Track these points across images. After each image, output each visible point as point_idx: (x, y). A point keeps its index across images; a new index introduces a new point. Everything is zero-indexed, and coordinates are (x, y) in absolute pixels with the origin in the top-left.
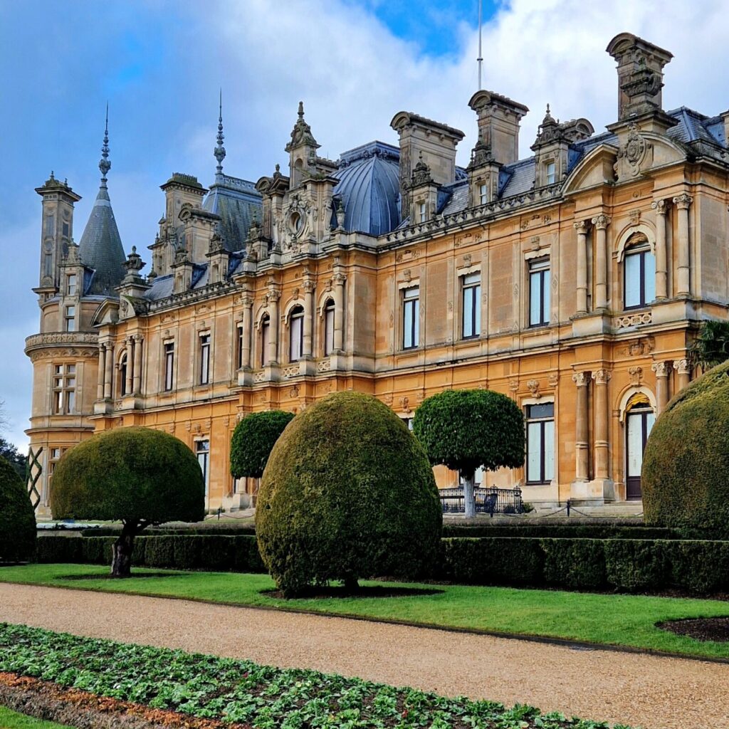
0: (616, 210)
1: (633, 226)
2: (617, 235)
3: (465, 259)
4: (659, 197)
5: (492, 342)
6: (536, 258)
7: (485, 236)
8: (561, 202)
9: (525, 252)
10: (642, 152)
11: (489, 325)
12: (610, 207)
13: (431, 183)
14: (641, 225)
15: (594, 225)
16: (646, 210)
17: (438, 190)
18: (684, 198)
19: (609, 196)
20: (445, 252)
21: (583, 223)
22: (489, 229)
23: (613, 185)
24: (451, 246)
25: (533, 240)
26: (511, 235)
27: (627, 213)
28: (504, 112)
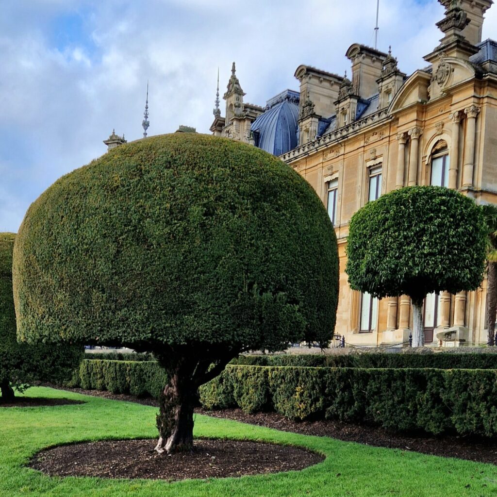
0: (427, 123)
1: (438, 135)
2: (427, 142)
3: (329, 169)
4: (455, 110)
5: (342, 230)
6: (374, 165)
7: (342, 151)
8: (390, 120)
9: (367, 161)
10: (447, 75)
11: (342, 218)
12: (422, 122)
13: (313, 115)
14: (443, 134)
15: (410, 136)
16: (447, 122)
17: (319, 120)
18: (472, 108)
19: (423, 113)
20: (317, 165)
21: (402, 135)
22: (345, 146)
23: (425, 103)
24: (321, 160)
25: (371, 152)
26: (358, 149)
27: (434, 125)
28: (372, 59)
